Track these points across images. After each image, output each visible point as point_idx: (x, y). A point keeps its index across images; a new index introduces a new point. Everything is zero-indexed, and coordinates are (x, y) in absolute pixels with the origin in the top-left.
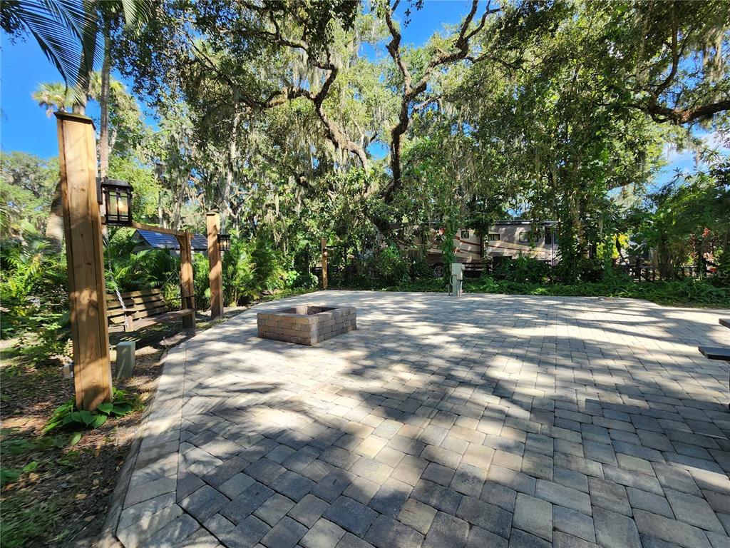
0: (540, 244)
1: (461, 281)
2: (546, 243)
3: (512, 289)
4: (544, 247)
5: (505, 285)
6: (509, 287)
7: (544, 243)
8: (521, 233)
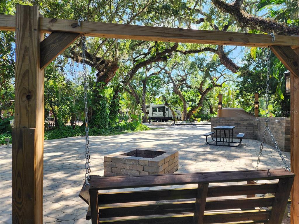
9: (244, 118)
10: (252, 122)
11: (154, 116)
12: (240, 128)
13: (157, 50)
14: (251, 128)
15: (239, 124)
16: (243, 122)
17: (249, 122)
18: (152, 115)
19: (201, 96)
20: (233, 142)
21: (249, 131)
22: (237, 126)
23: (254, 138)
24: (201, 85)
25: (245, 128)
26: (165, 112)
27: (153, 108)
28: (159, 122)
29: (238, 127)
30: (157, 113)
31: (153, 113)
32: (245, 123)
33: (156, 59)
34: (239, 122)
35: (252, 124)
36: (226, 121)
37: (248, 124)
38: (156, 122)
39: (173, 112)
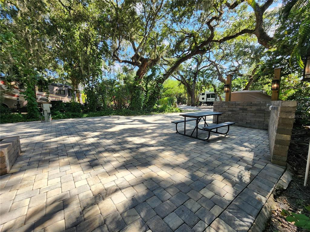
0: (66, 95)
1: (50, 113)
2: (68, 96)
3: (74, 116)
4: (68, 97)
5: (70, 114)
6: (72, 115)
7: (68, 95)
8: (57, 90)
9: (253, 103)
10: (263, 108)
11: (208, 101)
12: (246, 115)
13: (196, 43)
14: (261, 115)
15: (246, 109)
16: (251, 108)
17: (259, 107)
18: (207, 100)
20: (218, 132)
21: (258, 119)
22: (243, 112)
23: (265, 128)
24: (252, 72)
25: (253, 114)
26: (216, 98)
27: (207, 95)
28: (211, 105)
29: (245, 114)
30: (210, 98)
31: (207, 99)
32: (254, 108)
33: (195, 52)
34: (245, 107)
35: (264, 110)
36: (230, 106)
37: (258, 110)
38: (209, 105)
39: (221, 97)
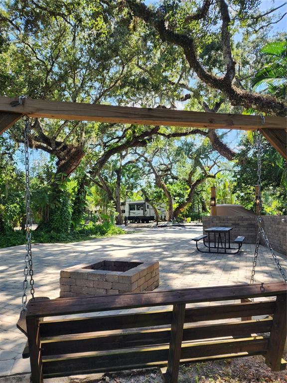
9: (244, 217)
10: (253, 222)
11: (132, 215)
12: (239, 230)
13: (134, 132)
14: (253, 229)
15: (238, 224)
16: (243, 222)
17: (250, 222)
18: (129, 214)
19: (190, 189)
20: (231, 248)
21: (250, 234)
22: (235, 227)
24: (189, 175)
25: (245, 229)
26: (145, 210)
27: (130, 205)
28: (138, 223)
29: (237, 229)
30: (136, 211)
31: (129, 212)
32: (245, 223)
33: (132, 143)
34: (237, 222)
35: (254, 224)
36: (221, 221)
37: (249, 224)
38: (134, 223)
39: (156, 210)
